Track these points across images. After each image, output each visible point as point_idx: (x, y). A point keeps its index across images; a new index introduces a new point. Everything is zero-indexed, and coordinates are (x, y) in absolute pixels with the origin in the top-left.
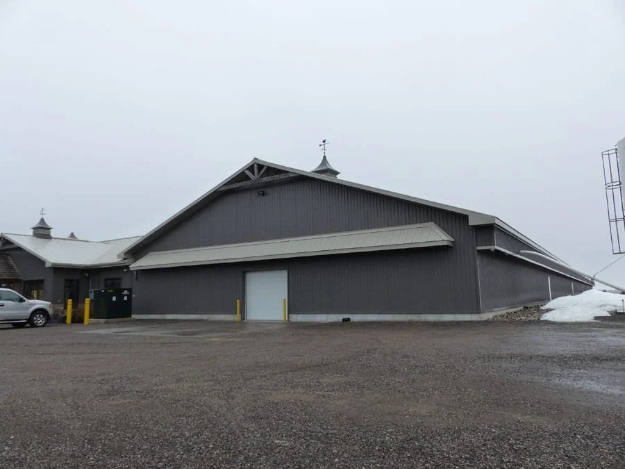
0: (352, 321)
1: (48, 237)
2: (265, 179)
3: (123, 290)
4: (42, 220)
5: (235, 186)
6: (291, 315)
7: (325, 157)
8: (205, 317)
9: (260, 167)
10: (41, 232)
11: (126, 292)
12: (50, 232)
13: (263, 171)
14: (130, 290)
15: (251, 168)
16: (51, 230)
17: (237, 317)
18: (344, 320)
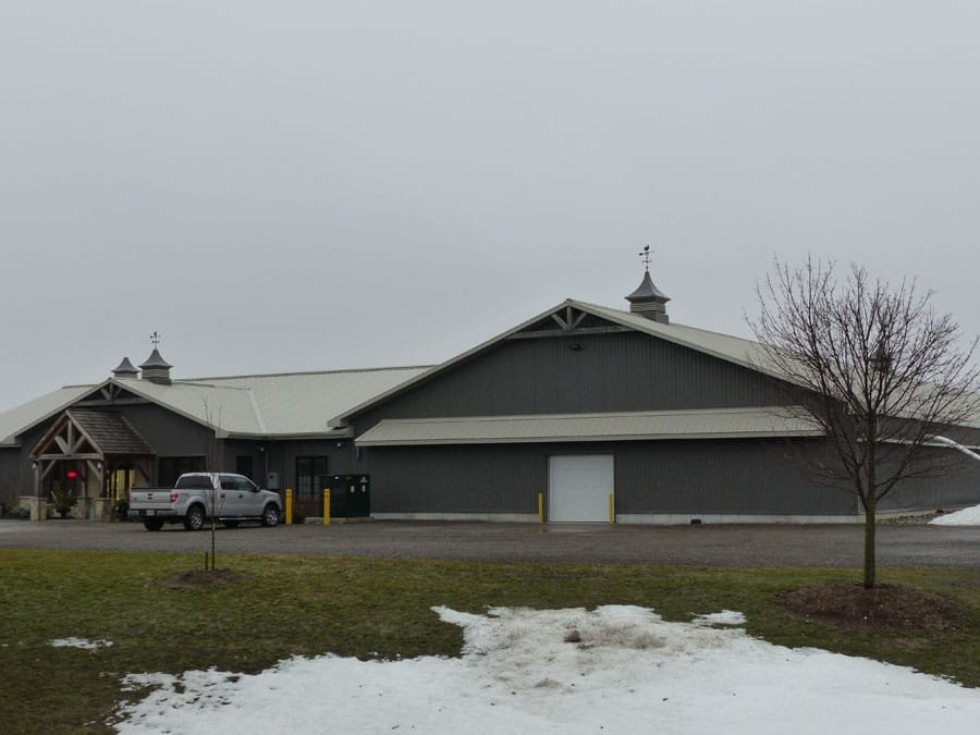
0: (703, 522)
1: (166, 382)
2: (584, 330)
3: (360, 477)
4: (155, 352)
5: (534, 335)
6: (617, 516)
7: (647, 274)
8: (483, 517)
9: (576, 312)
10: (157, 373)
11: (364, 480)
12: (168, 373)
13: (580, 318)
14: (368, 477)
15: (562, 312)
16: (170, 370)
17: (538, 518)
18: (694, 522)
